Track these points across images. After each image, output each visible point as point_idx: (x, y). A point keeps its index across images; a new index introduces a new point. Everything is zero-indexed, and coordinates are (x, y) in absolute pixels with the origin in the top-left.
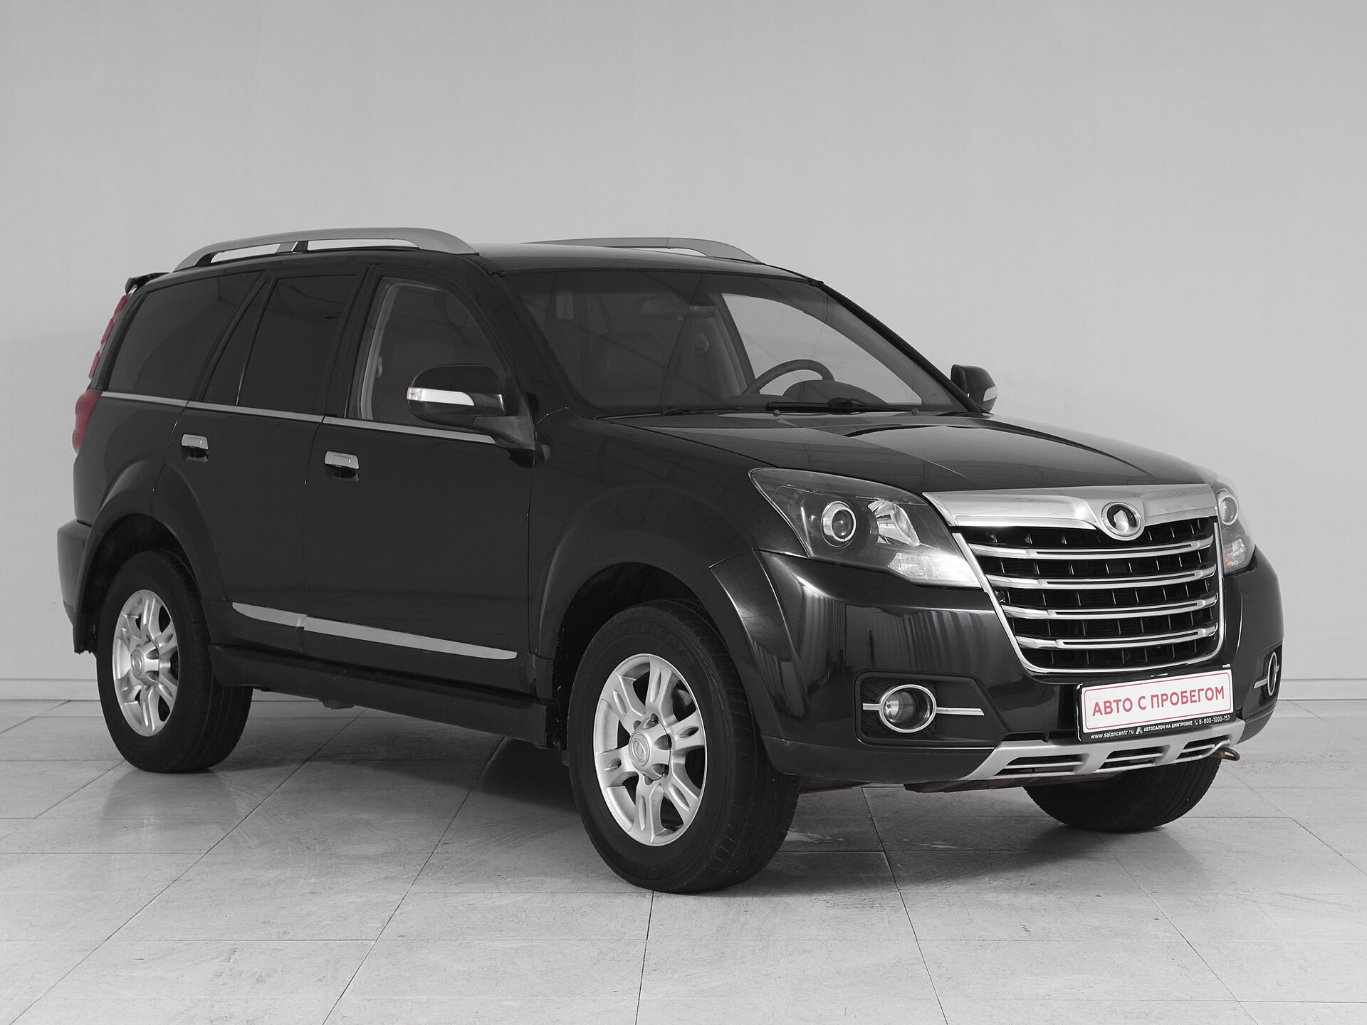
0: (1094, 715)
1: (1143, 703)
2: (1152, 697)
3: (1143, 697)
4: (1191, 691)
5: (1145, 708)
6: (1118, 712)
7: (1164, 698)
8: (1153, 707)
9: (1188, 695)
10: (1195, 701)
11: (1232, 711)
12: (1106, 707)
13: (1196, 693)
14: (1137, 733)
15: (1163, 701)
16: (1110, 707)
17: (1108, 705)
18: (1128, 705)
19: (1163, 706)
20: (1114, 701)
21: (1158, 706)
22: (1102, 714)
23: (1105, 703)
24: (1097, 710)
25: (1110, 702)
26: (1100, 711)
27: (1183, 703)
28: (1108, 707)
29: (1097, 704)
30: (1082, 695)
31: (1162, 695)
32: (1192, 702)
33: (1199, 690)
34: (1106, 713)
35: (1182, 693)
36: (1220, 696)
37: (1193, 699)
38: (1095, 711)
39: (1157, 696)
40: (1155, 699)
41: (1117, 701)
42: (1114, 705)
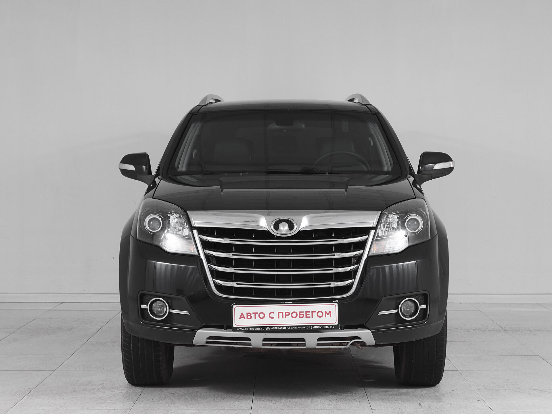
0: (240, 319)
1: (272, 315)
2: (279, 313)
3: (273, 313)
4: (306, 312)
5: (274, 318)
6: (255, 318)
7: (287, 314)
8: (279, 318)
9: (304, 314)
10: (310, 317)
11: (337, 323)
12: (247, 316)
13: (310, 313)
14: (267, 329)
15: (286, 315)
16: (250, 316)
17: (249, 314)
18: (262, 316)
19: (286, 317)
20: (253, 313)
21: (283, 317)
22: (245, 319)
23: (247, 313)
24: (242, 316)
25: (251, 314)
26: (244, 317)
27: (300, 317)
28: (249, 316)
29: (242, 314)
30: (233, 309)
31: (286, 313)
32: (306, 317)
33: (312, 312)
34: (248, 318)
35: (300, 312)
36: (328, 316)
37: (308, 316)
38: (241, 317)
39: (282, 313)
40: (281, 314)
41: (255, 313)
42: (253, 315)
